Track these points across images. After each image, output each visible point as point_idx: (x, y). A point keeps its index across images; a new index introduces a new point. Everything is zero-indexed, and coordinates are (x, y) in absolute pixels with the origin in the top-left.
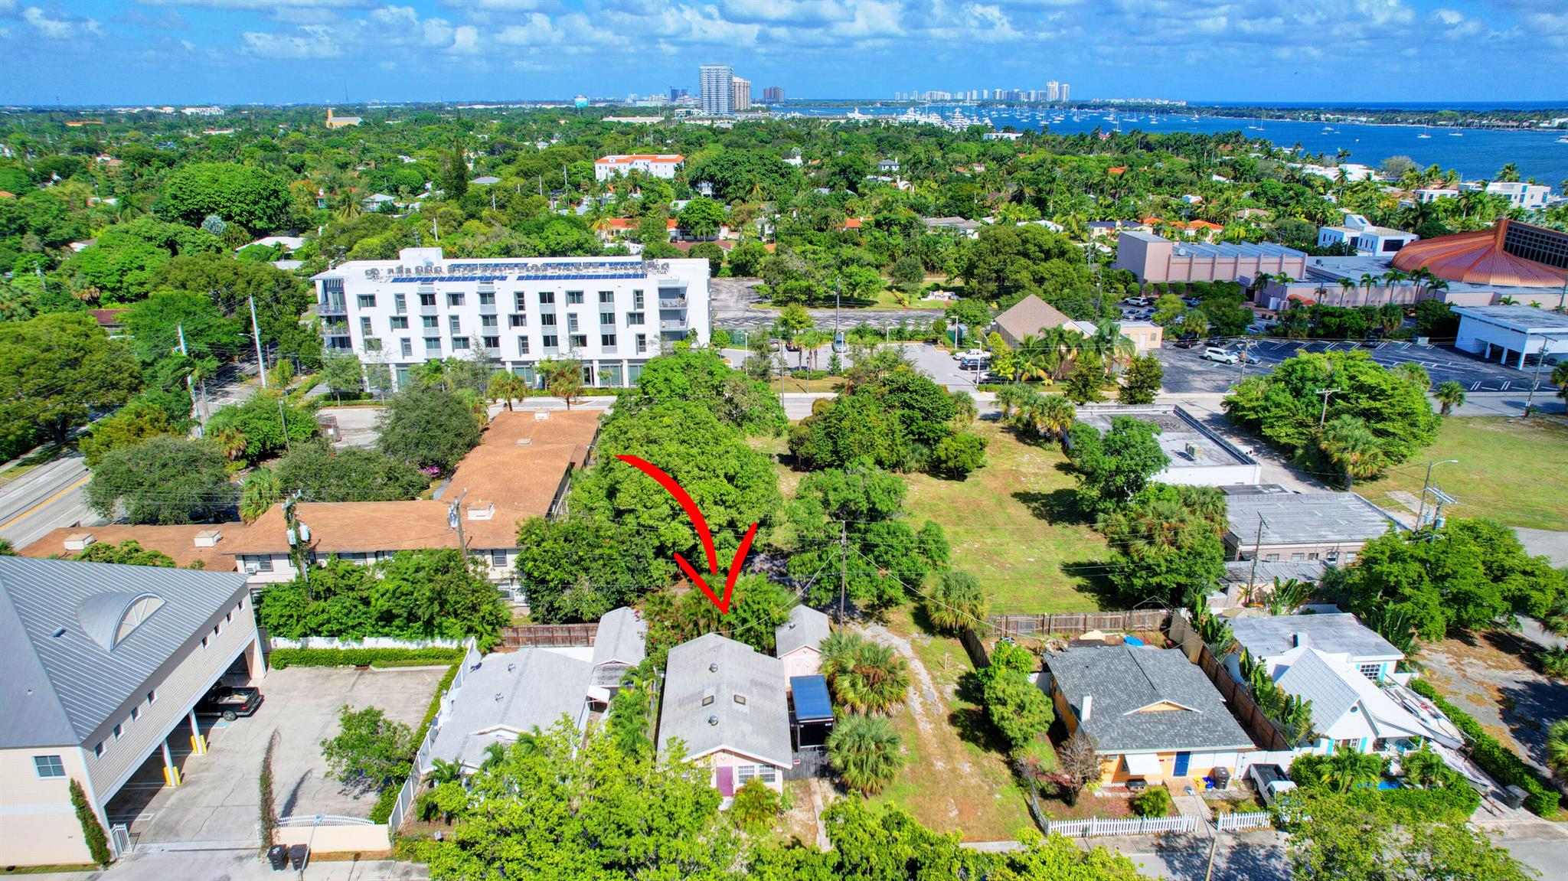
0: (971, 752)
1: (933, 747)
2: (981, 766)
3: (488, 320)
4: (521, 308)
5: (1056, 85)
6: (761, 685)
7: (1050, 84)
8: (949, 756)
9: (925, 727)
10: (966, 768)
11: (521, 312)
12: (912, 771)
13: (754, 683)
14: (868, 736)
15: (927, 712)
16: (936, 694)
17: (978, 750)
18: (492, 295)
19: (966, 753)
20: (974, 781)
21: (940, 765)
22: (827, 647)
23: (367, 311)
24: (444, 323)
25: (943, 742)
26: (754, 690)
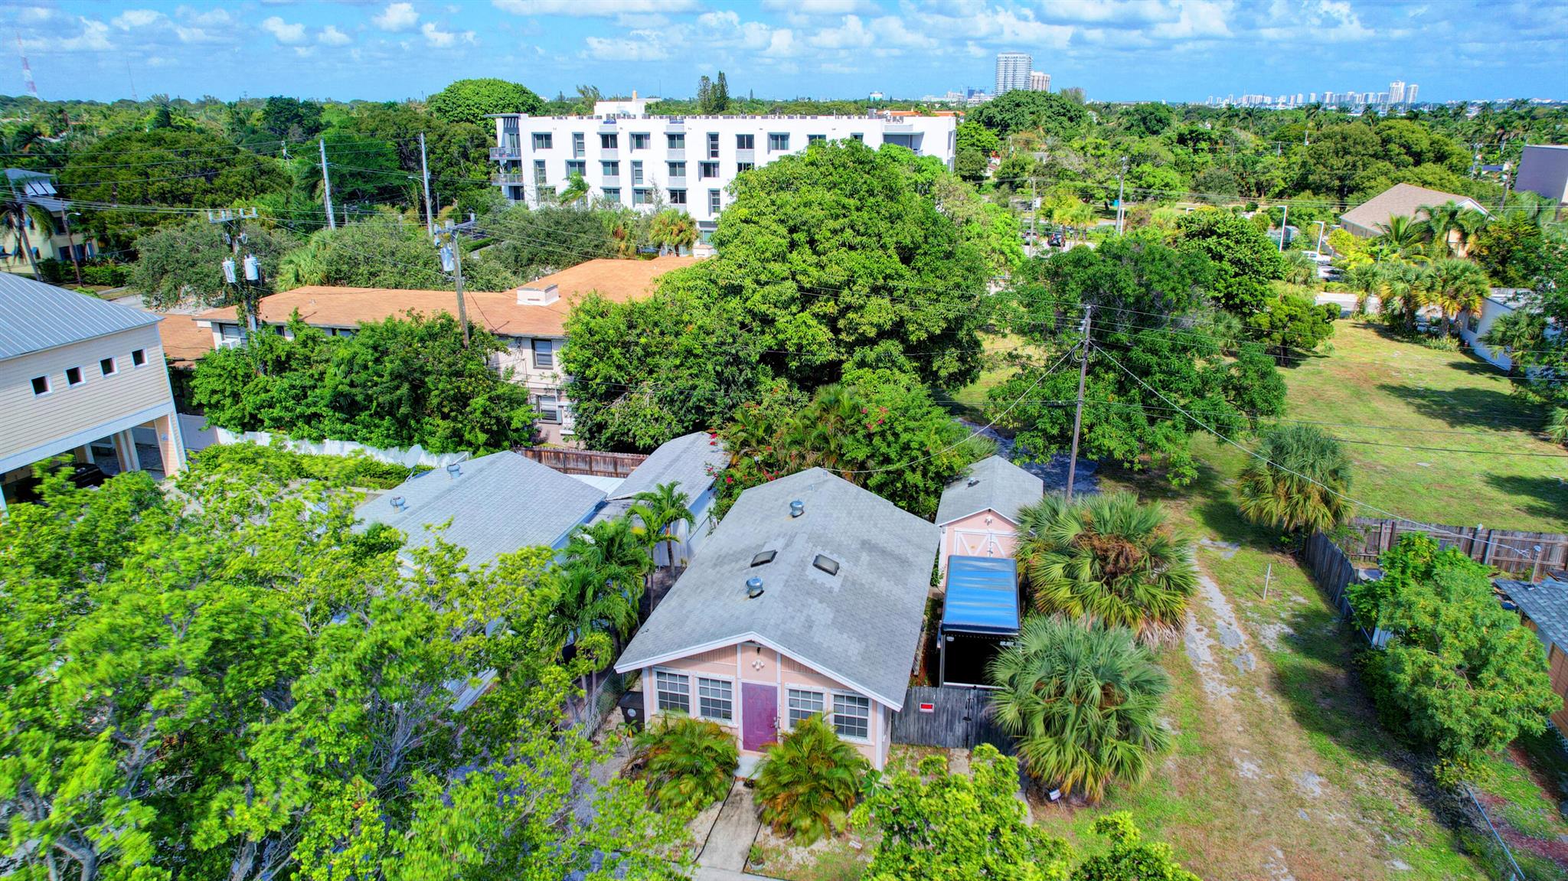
0: (1323, 754)
1: (1233, 731)
2: (1352, 790)
3: (676, 167)
4: (715, 154)
5: (1402, 86)
6: (884, 552)
7: (1394, 85)
8: (1272, 755)
9: (1219, 692)
10: (1313, 786)
11: (713, 160)
12: (1184, 770)
13: (867, 545)
14: (1085, 664)
15: (1223, 664)
16: (1244, 637)
17: (1344, 754)
18: (681, 137)
19: (1311, 754)
20: (1333, 818)
21: (1248, 769)
22: (1030, 521)
23: (542, 154)
24: (625, 169)
25: (1256, 724)
26: (865, 557)
